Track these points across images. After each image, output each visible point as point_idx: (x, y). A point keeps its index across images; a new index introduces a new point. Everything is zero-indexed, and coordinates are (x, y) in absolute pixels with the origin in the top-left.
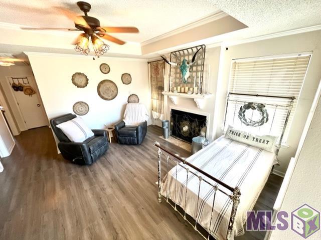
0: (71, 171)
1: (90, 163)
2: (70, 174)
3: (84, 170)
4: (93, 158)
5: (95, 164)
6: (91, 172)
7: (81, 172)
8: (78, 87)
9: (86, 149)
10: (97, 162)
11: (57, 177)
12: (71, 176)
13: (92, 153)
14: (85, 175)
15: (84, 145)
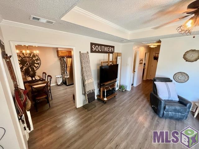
0: (148, 110)
1: (161, 116)
2: (146, 112)
3: (154, 116)
4: (165, 114)
5: (164, 120)
6: (157, 121)
7: (152, 116)
8: (186, 61)
9: (163, 105)
10: (167, 120)
11: (140, 108)
12: (145, 113)
13: (166, 110)
14: (152, 119)
15: (162, 101)
